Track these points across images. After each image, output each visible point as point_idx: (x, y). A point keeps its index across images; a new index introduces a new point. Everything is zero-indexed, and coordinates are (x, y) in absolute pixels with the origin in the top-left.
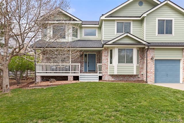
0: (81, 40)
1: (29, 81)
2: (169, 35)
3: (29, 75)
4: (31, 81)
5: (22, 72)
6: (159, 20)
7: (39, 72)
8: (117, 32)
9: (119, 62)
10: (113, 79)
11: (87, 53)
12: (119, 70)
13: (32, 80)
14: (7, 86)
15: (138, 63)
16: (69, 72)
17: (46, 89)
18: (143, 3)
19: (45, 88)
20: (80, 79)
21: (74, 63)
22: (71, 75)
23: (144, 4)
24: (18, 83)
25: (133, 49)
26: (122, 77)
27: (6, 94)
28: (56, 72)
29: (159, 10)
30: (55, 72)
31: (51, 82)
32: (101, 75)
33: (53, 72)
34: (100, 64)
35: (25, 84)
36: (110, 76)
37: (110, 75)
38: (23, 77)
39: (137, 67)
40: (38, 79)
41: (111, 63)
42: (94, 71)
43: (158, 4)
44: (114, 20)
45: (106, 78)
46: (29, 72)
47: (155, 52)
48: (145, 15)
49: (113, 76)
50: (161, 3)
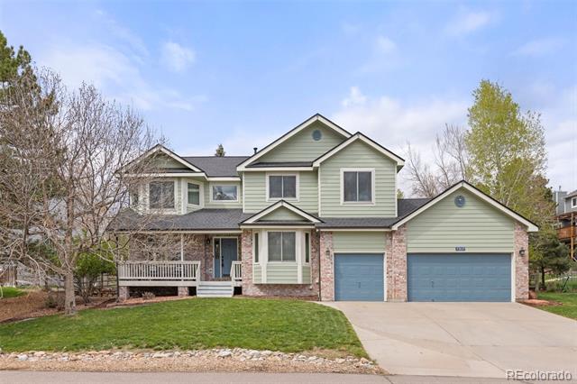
0: (206, 210)
1: (105, 298)
2: (365, 204)
3: (105, 284)
4: (110, 296)
5: (94, 277)
6: (345, 173)
7: (124, 278)
8: (270, 197)
9: (270, 259)
10: (262, 294)
11: (220, 238)
12: (269, 274)
13: (113, 295)
14: (72, 303)
15: (307, 261)
16: (179, 278)
17: (133, 309)
18: (322, 133)
19: (131, 307)
20: (197, 292)
21: (190, 259)
22: (182, 284)
23: (323, 137)
24: (86, 302)
25: (294, 233)
26: (278, 289)
27: (71, 316)
28: (156, 278)
29: (346, 153)
30: (153, 278)
31: (145, 298)
32: (239, 284)
33: (150, 278)
34: (238, 262)
35: (100, 303)
36: (256, 288)
37: (256, 285)
38: (94, 289)
39: (303, 268)
40: (124, 294)
41: (257, 261)
42: (227, 277)
43: (347, 139)
44: (264, 172)
45: (249, 291)
46: (105, 278)
47: (334, 238)
48: (316, 164)
49: (261, 286)
50: (352, 136)
